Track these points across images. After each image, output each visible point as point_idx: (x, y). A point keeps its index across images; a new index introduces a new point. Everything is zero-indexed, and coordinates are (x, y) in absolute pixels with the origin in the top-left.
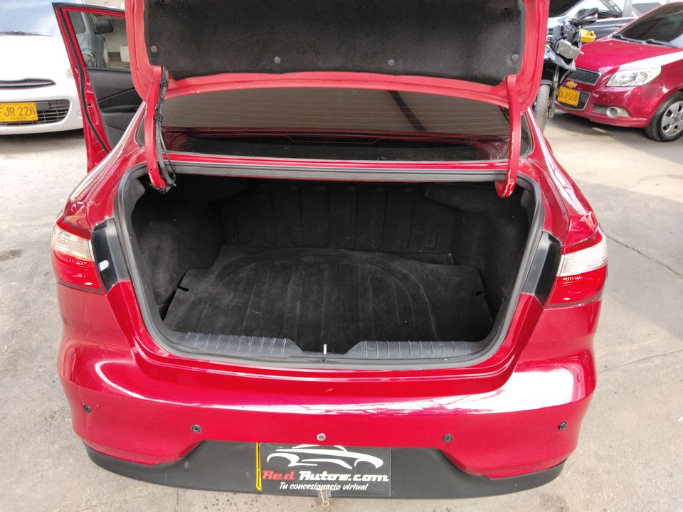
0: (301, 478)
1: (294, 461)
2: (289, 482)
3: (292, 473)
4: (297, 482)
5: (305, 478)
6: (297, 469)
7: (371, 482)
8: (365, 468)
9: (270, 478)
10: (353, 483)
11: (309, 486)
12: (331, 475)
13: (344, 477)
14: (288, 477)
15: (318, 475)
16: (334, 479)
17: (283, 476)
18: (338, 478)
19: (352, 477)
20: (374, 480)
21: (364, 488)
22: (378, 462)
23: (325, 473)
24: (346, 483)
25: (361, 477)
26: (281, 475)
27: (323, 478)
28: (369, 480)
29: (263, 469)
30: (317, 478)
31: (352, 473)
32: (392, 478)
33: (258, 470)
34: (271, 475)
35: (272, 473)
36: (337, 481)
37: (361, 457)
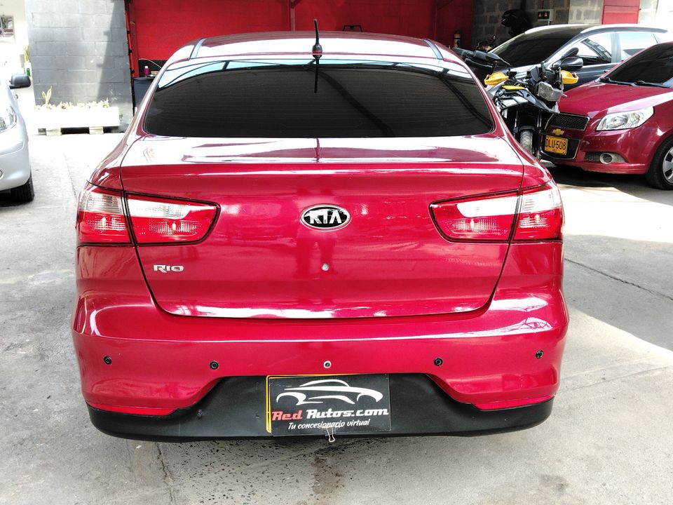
0: (308, 417)
1: (301, 399)
2: (297, 422)
3: (300, 412)
4: (304, 421)
5: (312, 416)
6: (305, 408)
7: (372, 417)
8: (367, 402)
9: (279, 419)
10: (356, 418)
11: (316, 424)
12: (335, 412)
13: (348, 413)
14: (296, 417)
15: (323, 413)
16: (339, 415)
17: (291, 416)
18: (342, 414)
19: (355, 413)
20: (375, 414)
21: (366, 423)
22: (378, 396)
23: (330, 410)
24: (350, 419)
25: (363, 413)
26: (289, 415)
27: (329, 416)
28: (370, 414)
29: (273, 410)
30: (323, 416)
31: (355, 408)
32: (391, 411)
33: (268, 412)
34: (280, 416)
35: (281, 413)
36: (342, 418)
37: (364, 392)
